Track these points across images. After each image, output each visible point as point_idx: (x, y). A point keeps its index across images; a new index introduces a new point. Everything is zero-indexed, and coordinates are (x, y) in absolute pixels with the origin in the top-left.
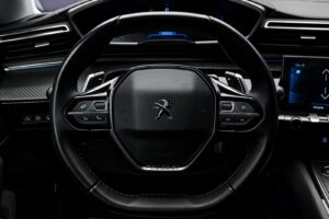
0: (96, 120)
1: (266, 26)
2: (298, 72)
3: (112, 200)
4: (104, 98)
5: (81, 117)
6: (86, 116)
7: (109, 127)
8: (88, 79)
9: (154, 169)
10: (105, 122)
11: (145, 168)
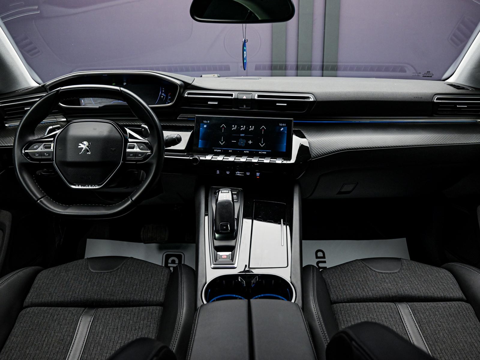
0: (45, 155)
1: (186, 95)
2: (205, 126)
3: (52, 207)
4: (51, 141)
5: (34, 154)
6: (37, 153)
7: (53, 160)
8: (48, 129)
9: (80, 187)
10: (50, 157)
11: (73, 187)
